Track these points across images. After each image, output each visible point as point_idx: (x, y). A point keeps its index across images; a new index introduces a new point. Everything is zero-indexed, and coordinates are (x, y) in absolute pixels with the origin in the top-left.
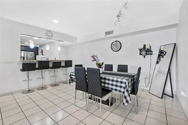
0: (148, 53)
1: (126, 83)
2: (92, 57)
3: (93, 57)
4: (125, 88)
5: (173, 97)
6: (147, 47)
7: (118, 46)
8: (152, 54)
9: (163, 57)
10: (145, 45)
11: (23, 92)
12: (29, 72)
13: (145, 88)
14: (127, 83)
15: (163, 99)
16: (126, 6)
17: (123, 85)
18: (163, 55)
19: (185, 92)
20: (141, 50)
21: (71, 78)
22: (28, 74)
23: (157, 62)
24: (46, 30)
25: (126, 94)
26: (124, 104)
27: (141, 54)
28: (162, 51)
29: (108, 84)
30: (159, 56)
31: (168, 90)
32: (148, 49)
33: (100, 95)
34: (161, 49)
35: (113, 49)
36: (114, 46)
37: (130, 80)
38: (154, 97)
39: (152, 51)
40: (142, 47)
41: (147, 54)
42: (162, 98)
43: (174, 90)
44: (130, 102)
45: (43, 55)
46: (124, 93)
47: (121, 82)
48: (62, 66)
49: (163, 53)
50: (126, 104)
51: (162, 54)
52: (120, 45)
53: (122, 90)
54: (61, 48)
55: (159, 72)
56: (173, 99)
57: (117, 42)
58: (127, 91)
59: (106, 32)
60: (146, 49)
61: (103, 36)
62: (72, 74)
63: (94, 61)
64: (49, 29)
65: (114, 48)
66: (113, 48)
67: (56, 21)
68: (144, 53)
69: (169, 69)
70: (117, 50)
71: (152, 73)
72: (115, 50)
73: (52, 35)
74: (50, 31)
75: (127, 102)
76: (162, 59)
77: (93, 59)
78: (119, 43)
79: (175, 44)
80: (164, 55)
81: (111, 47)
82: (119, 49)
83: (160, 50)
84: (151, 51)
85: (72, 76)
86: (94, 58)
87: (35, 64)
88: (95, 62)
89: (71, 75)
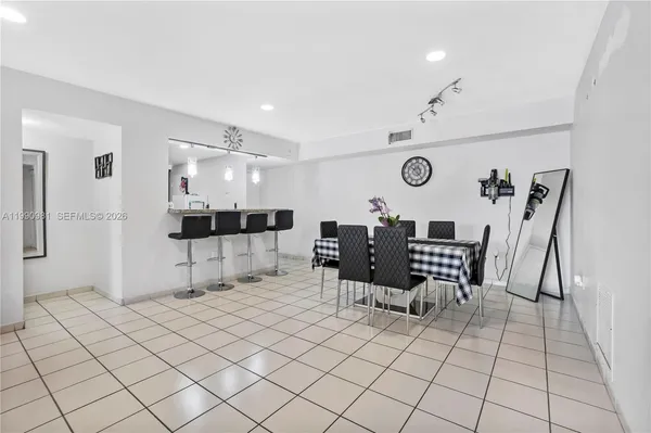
0: (502, 191)
1: (461, 258)
2: (371, 201)
3: (374, 201)
4: (459, 268)
5: (562, 298)
6: (501, 176)
7: (423, 171)
8: (513, 194)
9: (541, 202)
10: (495, 172)
11: (179, 295)
12: (193, 240)
13: (498, 283)
14: (464, 258)
15: (539, 304)
16: (457, 85)
17: (456, 262)
18: (540, 195)
19: (581, 276)
20: (484, 183)
21: (317, 253)
22: (190, 245)
23: (527, 216)
24: (225, 125)
25: (463, 280)
26: (458, 301)
27: (484, 194)
28: (538, 185)
29: (421, 262)
30: (531, 197)
31: (552, 285)
32: (502, 181)
33: (407, 285)
34: (537, 182)
35: (409, 180)
36: (410, 172)
37: (468, 252)
38: (517, 300)
39: (513, 187)
40: (488, 176)
41: (499, 195)
42: (537, 301)
43: (566, 283)
44: (471, 297)
45: (187, 193)
46: (458, 278)
47: (452, 257)
48: (269, 224)
49: (542, 191)
50: (463, 302)
51: (537, 193)
52: (428, 168)
53: (454, 272)
54: (261, 174)
55: (532, 243)
56: (562, 305)
57: (420, 161)
58: (465, 273)
59: (392, 135)
60: (498, 182)
61: (384, 143)
62: (319, 244)
63: (375, 210)
64: (233, 123)
65: (409, 176)
66: (406, 175)
67: (267, 107)
68: (493, 191)
69: (554, 232)
70: (420, 182)
71: (512, 242)
72: (414, 183)
73: (240, 140)
74: (235, 128)
75: (465, 296)
76: (538, 207)
77: (372, 207)
78: (425, 163)
79: (568, 171)
80: (544, 196)
81: (403, 173)
82: (425, 179)
83: (533, 183)
84: (510, 186)
85: (319, 251)
86: (376, 204)
87: (209, 218)
88: (378, 214)
89: (316, 247)
